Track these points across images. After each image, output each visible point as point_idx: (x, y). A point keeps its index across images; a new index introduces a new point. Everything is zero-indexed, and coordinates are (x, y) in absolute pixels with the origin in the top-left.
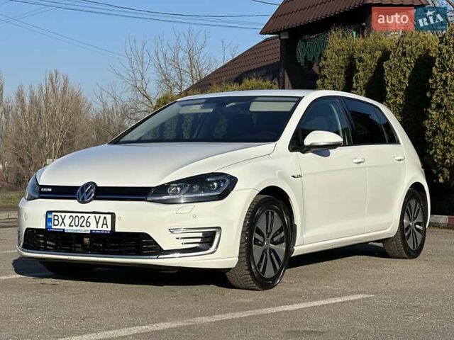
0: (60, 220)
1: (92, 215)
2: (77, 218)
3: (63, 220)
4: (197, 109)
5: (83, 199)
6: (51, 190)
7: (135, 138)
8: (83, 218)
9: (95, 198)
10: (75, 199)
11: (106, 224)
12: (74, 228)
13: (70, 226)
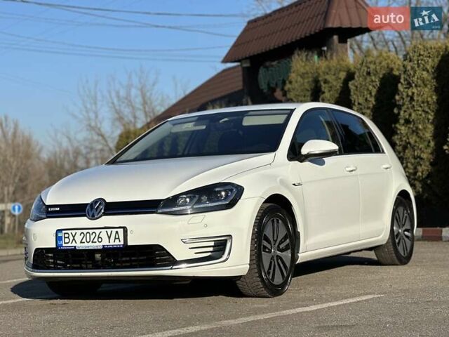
0: (71, 238)
1: (104, 231)
2: (88, 235)
3: (74, 237)
4: (190, 127)
5: (93, 216)
6: (58, 209)
7: (132, 157)
8: (94, 234)
9: (105, 214)
10: (85, 216)
11: (119, 238)
12: (86, 244)
13: (81, 242)
